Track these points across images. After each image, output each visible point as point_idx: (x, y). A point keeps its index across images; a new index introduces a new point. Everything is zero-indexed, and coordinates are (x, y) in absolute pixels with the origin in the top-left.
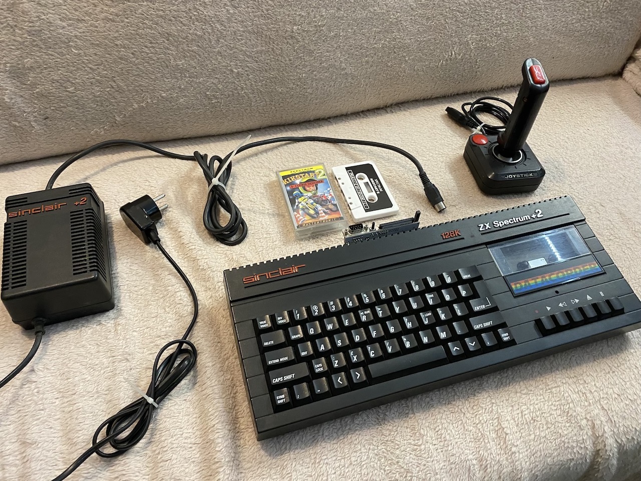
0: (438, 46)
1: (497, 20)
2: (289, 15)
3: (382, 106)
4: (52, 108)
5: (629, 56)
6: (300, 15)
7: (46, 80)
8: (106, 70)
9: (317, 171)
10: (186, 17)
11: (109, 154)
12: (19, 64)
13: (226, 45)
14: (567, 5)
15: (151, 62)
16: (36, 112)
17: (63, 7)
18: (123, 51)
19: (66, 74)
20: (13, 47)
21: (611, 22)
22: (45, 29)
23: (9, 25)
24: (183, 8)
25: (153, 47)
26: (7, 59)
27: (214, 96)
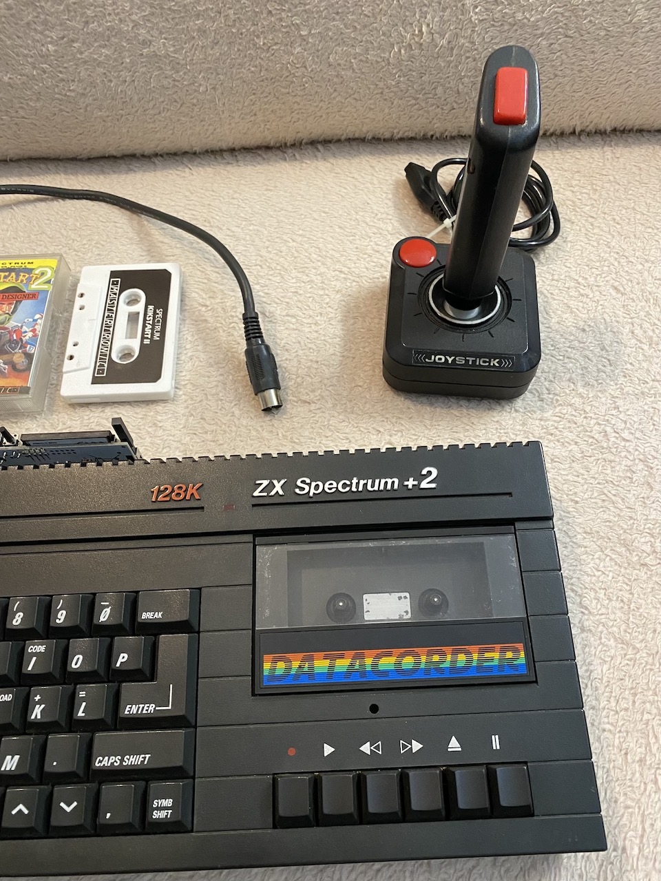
9: (37, 272)
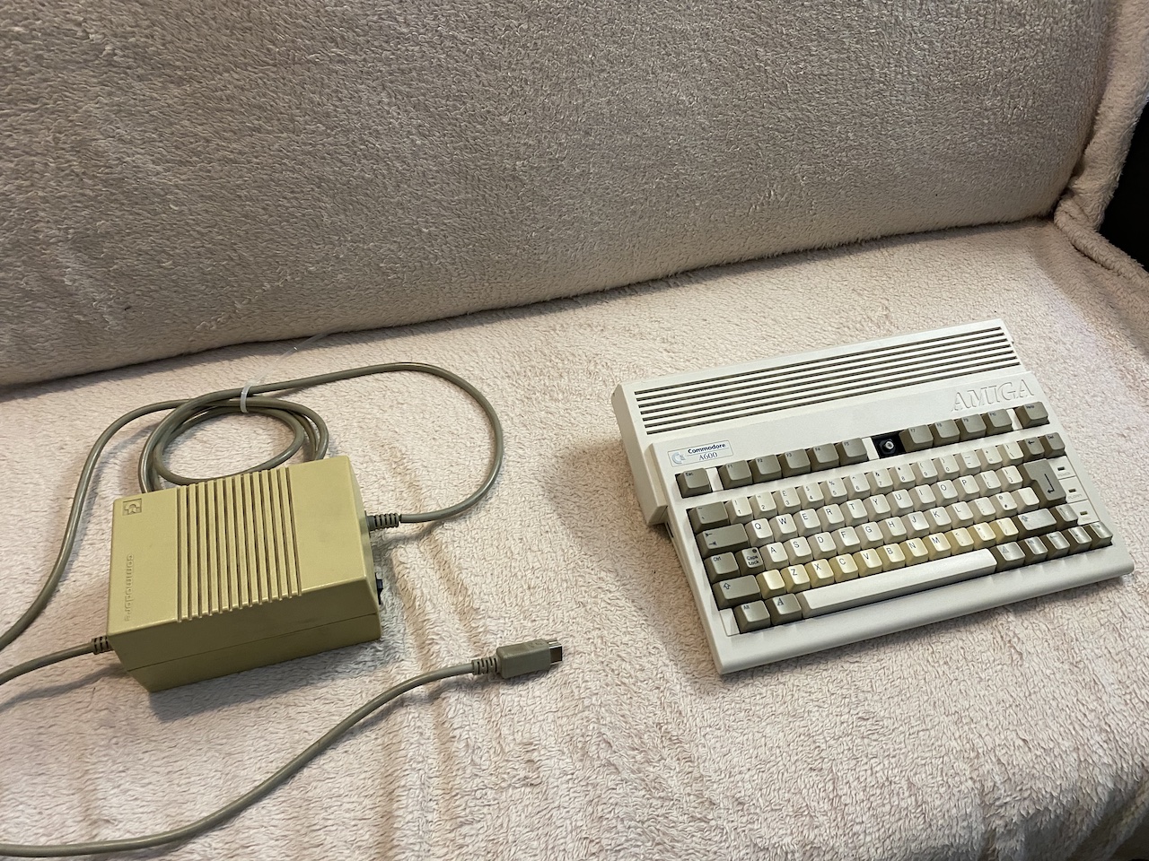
0: (748, 183)
1: (841, 141)
2: (508, 145)
3: (660, 277)
4: (137, 293)
5: (1062, 188)
6: (525, 144)
7: (128, 251)
8: (221, 234)
10: (348, 152)
11: (224, 359)
12: (88, 229)
13: (410, 193)
14: (954, 116)
15: (291, 220)
16: (112, 299)
17: (157, 144)
18: (249, 205)
19: (160, 241)
20: (79, 205)
21: (1027, 138)
22: (130, 176)
23: (73, 171)
24: (342, 139)
25: (296, 198)
26: (69, 223)
27: (391, 269)
